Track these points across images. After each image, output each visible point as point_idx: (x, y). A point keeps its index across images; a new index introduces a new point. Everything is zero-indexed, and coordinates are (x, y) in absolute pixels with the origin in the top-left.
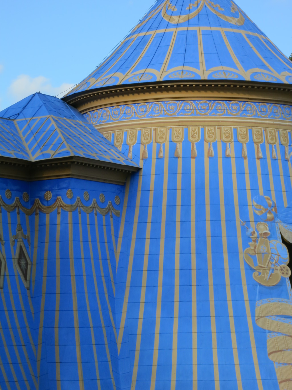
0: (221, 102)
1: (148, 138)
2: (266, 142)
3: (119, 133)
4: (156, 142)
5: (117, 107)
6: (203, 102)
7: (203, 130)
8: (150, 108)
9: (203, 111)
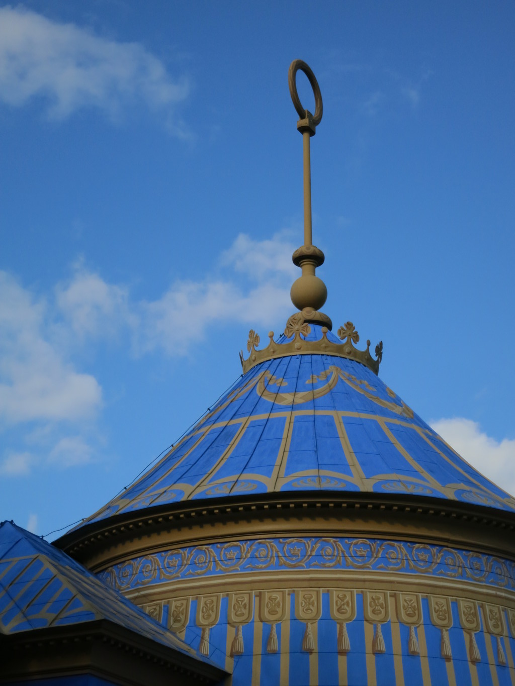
0: (396, 544)
1: (244, 611)
2: (485, 630)
3: (179, 604)
4: (261, 621)
5: (176, 551)
6: (360, 541)
7: (362, 597)
8: (248, 552)
9: (360, 560)
